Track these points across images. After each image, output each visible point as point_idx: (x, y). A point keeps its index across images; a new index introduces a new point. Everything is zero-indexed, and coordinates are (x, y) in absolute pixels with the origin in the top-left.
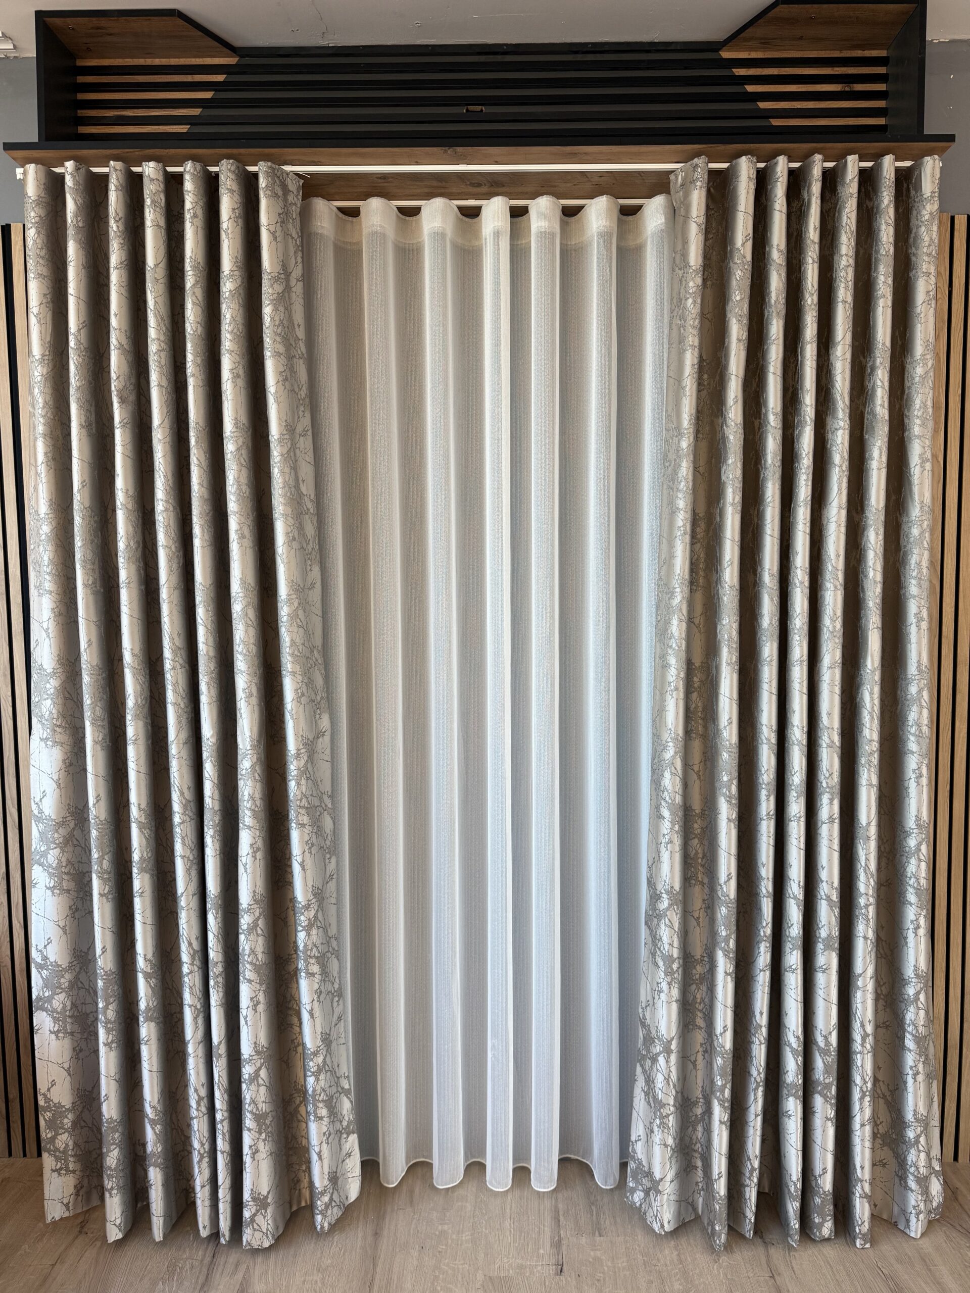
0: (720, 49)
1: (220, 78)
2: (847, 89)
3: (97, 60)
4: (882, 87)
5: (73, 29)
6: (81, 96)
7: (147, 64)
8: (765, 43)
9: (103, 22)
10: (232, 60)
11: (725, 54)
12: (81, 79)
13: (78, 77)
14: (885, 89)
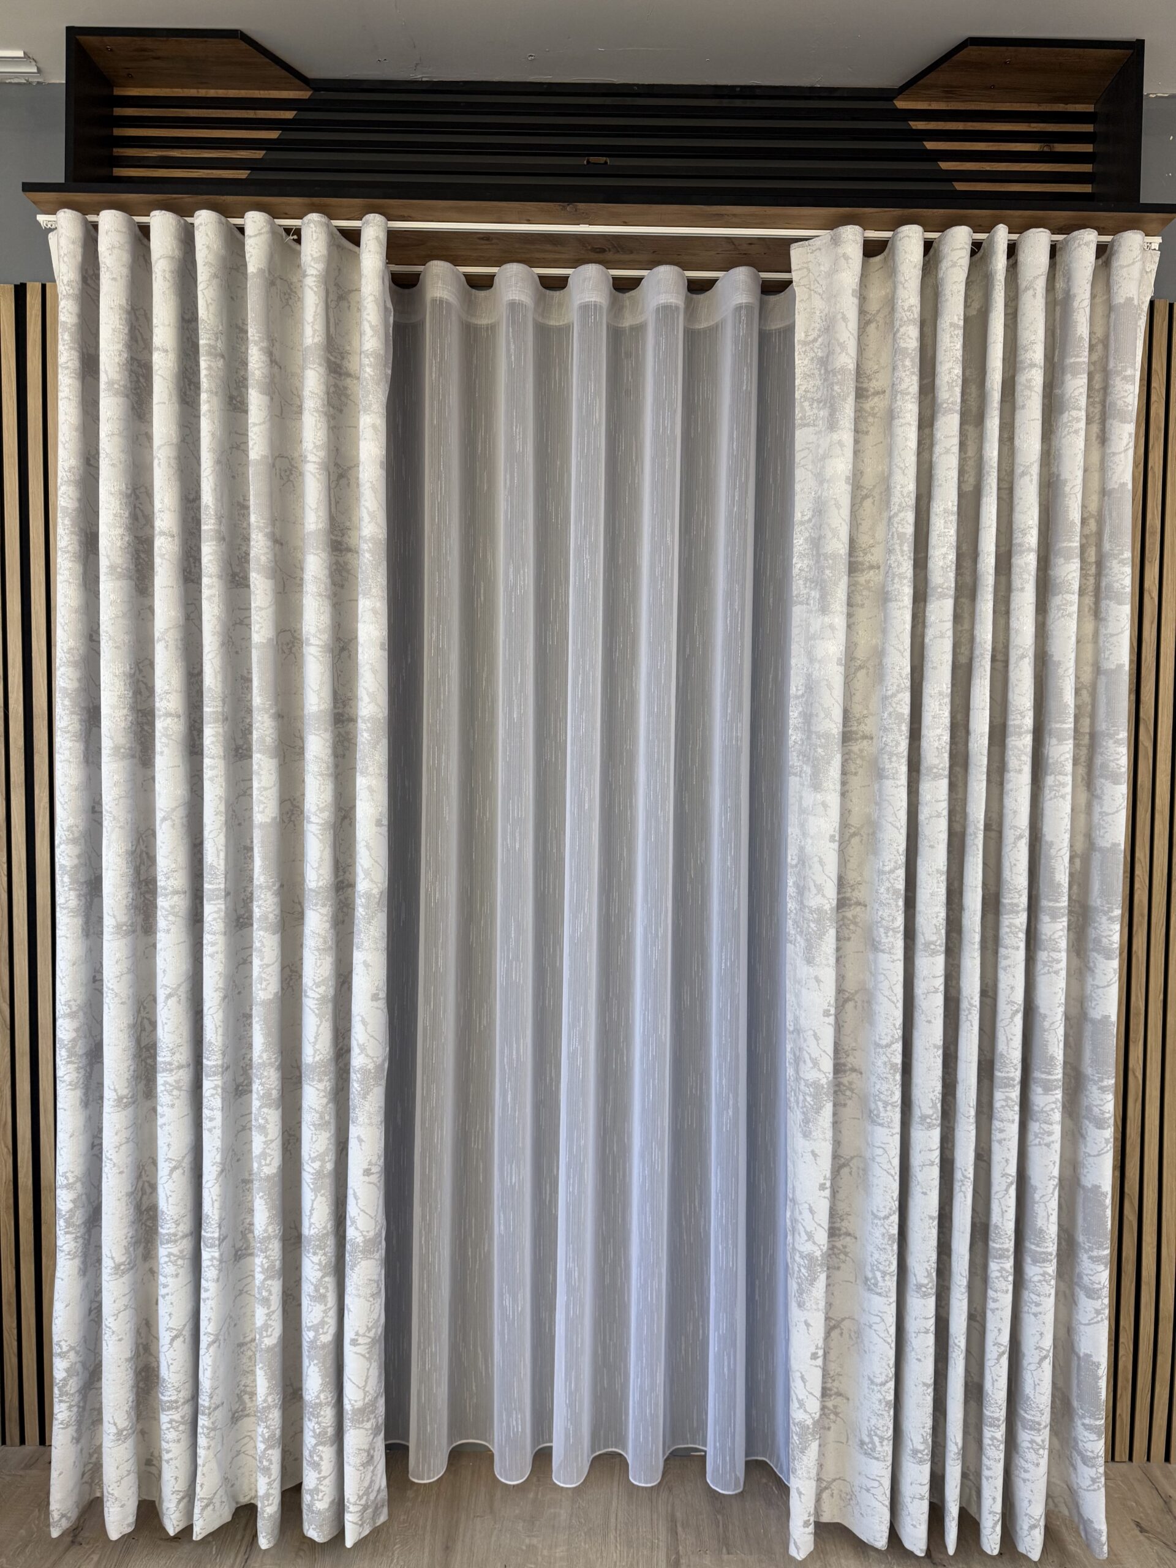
0: (894, 98)
1: (289, 115)
2: (1046, 149)
3: (139, 89)
4: (1088, 148)
5: (111, 50)
6: (118, 132)
7: (200, 95)
8: (949, 92)
9: (148, 43)
10: (305, 94)
11: (901, 104)
12: (119, 111)
13: (115, 109)
14: (1091, 150)
